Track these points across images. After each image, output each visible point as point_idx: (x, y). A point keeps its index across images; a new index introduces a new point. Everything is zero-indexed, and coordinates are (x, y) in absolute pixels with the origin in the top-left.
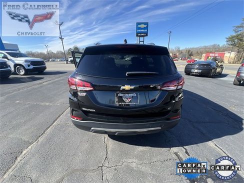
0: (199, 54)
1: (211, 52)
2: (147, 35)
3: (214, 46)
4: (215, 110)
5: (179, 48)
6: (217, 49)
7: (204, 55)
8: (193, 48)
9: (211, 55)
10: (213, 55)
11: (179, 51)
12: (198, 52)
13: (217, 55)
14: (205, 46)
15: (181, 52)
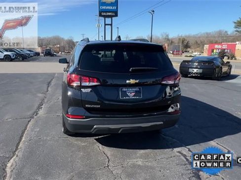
0: (199, 44)
1: (217, 43)
2: (116, 15)
3: (220, 32)
4: (218, 115)
5: (167, 36)
6: (225, 38)
7: (206, 47)
8: (189, 37)
9: (216, 46)
10: (220, 47)
11: (168, 40)
12: (197, 42)
13: (225, 47)
14: (207, 33)
15: (171, 42)
